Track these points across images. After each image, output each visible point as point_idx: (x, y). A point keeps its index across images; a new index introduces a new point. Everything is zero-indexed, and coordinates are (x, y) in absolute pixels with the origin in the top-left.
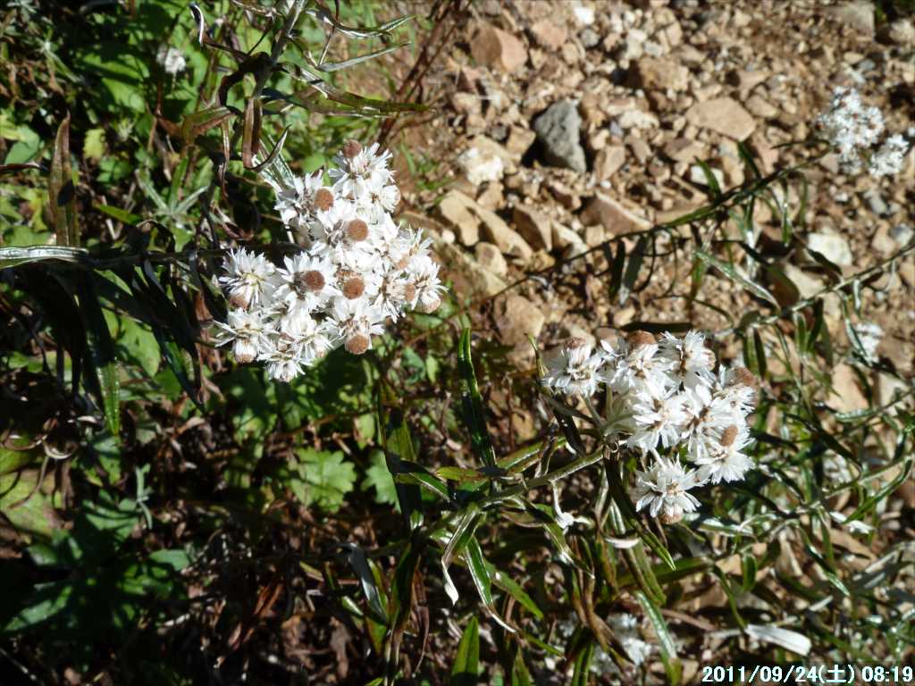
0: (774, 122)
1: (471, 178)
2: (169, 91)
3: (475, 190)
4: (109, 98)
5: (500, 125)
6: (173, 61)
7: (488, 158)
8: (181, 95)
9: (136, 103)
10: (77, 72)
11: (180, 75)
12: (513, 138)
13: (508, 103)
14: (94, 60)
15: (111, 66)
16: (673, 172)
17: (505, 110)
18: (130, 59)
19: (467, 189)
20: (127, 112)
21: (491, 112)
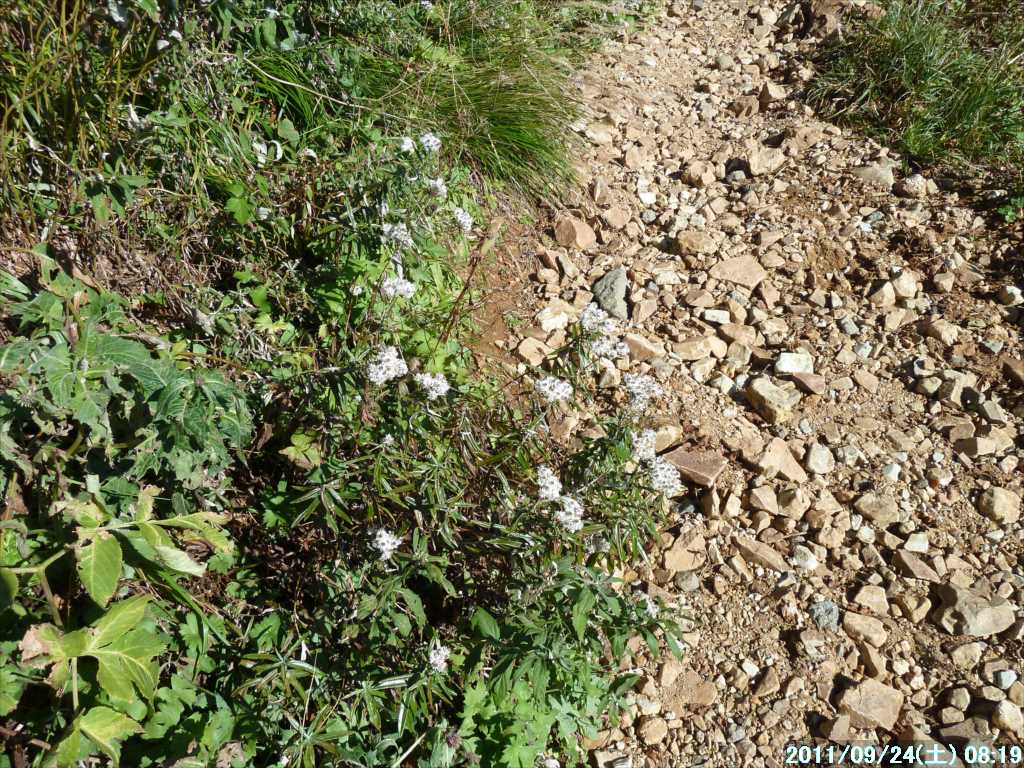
0: (781, 271)
1: (544, 327)
2: (354, 304)
3: (545, 336)
4: (328, 309)
5: (571, 289)
6: (356, 291)
7: (557, 313)
8: (360, 306)
9: (340, 310)
10: (314, 298)
11: (360, 296)
12: (577, 298)
13: (578, 273)
14: (321, 292)
15: (329, 294)
16: (692, 315)
17: (575, 278)
18: (338, 291)
19: (539, 336)
20: (336, 314)
21: (565, 280)
